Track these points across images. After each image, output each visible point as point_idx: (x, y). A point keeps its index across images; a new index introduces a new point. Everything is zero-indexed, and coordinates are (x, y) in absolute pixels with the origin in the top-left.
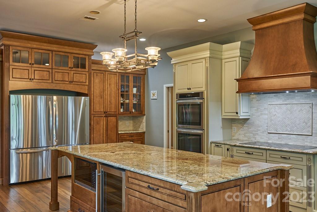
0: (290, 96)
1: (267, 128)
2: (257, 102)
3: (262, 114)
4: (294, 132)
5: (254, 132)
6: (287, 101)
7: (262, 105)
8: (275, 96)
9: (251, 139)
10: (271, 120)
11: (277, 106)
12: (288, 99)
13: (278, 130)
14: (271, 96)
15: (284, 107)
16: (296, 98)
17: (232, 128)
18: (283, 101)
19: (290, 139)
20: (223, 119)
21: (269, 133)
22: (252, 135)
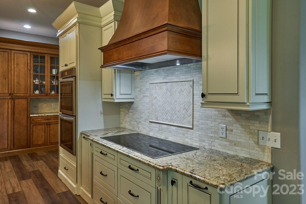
0: (170, 72)
1: (148, 114)
2: (140, 80)
3: (144, 96)
4: (174, 123)
5: (137, 120)
6: (167, 78)
7: (144, 84)
8: (156, 72)
9: (135, 128)
10: (152, 105)
11: (158, 86)
12: (168, 76)
13: (158, 119)
14: (152, 72)
15: (164, 86)
16: (176, 73)
17: (120, 114)
18: (164, 79)
19: (170, 132)
20: (103, 102)
21: (150, 122)
22: (136, 123)
